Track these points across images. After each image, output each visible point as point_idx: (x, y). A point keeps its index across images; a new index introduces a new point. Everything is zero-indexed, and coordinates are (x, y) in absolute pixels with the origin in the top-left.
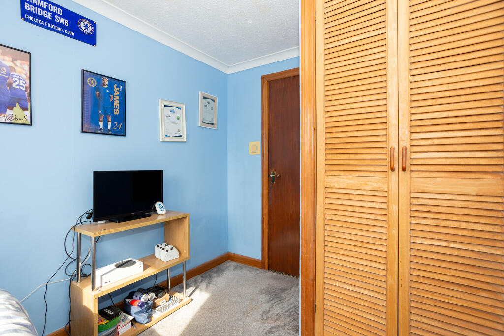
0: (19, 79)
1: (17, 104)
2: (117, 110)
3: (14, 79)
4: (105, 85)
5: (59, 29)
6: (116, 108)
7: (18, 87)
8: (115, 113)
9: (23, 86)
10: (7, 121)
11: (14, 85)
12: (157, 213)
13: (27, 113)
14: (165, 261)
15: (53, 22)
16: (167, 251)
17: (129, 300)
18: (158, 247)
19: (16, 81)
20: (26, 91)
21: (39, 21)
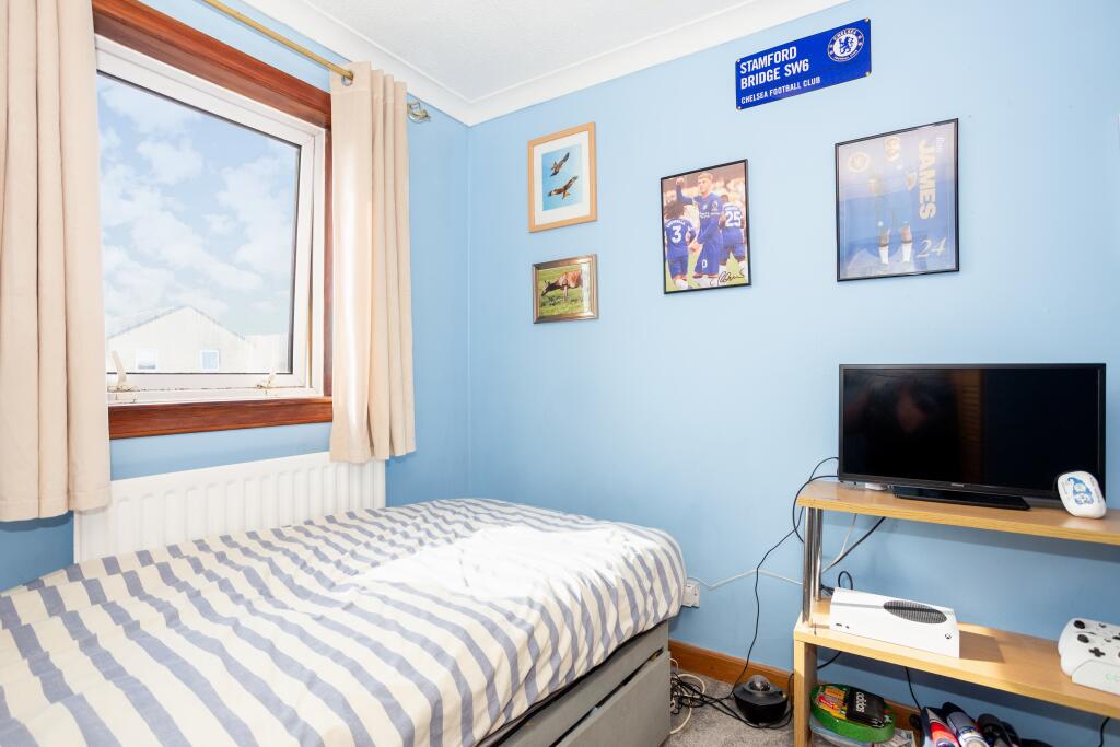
0: (733, 212)
1: (731, 254)
2: (932, 206)
3: (727, 214)
4: (893, 155)
5: (792, 87)
6: (926, 203)
7: (731, 225)
8: (924, 216)
9: (737, 221)
10: (721, 284)
11: (728, 225)
12: (1062, 508)
13: (744, 264)
14: (1075, 680)
15: (784, 81)
16: (1097, 653)
17: (933, 717)
18: (1080, 625)
19: (728, 218)
20: (742, 227)
21: (760, 96)
